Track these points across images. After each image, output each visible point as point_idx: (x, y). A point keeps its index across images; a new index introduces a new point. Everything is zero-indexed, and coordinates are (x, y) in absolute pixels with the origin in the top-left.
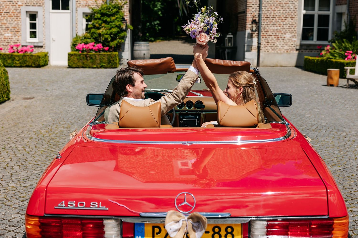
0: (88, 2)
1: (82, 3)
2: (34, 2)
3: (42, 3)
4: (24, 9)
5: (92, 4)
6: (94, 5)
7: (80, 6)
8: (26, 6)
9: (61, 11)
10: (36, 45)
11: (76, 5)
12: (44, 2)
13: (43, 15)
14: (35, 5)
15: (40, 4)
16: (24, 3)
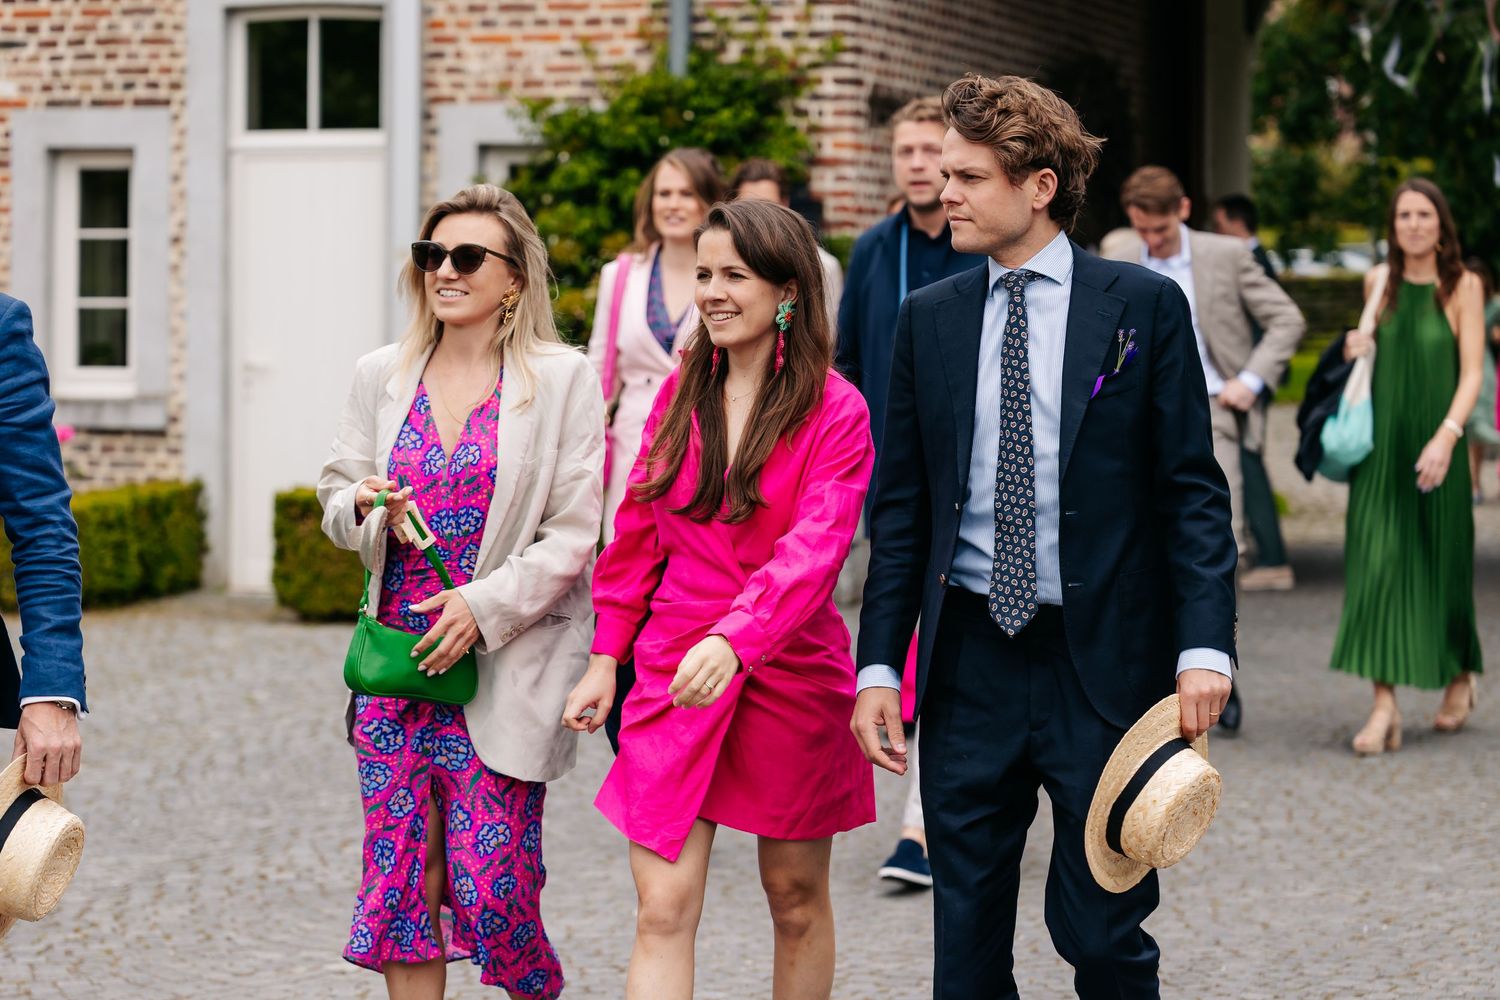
0: (518, 54)
1: (473, 65)
2: (112, 77)
3: (164, 80)
4: (31, 133)
5: (552, 69)
6: (568, 83)
7: (461, 95)
8: (52, 104)
9: (313, 137)
10: (111, 420)
11: (427, 85)
12: (183, 71)
13: (176, 178)
14: (117, 94)
15: (153, 85)
16: (36, 83)
